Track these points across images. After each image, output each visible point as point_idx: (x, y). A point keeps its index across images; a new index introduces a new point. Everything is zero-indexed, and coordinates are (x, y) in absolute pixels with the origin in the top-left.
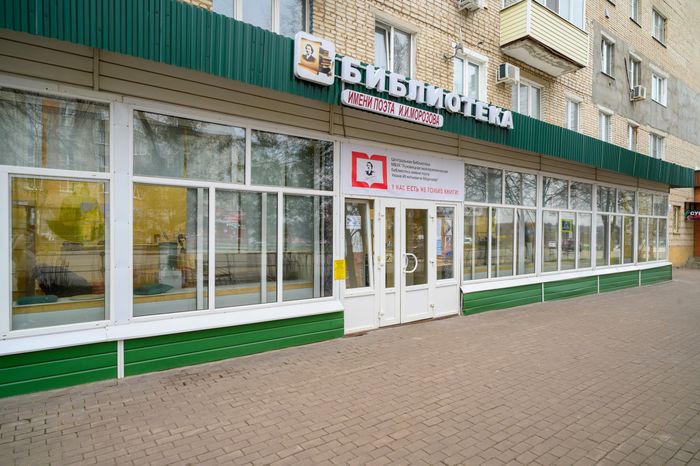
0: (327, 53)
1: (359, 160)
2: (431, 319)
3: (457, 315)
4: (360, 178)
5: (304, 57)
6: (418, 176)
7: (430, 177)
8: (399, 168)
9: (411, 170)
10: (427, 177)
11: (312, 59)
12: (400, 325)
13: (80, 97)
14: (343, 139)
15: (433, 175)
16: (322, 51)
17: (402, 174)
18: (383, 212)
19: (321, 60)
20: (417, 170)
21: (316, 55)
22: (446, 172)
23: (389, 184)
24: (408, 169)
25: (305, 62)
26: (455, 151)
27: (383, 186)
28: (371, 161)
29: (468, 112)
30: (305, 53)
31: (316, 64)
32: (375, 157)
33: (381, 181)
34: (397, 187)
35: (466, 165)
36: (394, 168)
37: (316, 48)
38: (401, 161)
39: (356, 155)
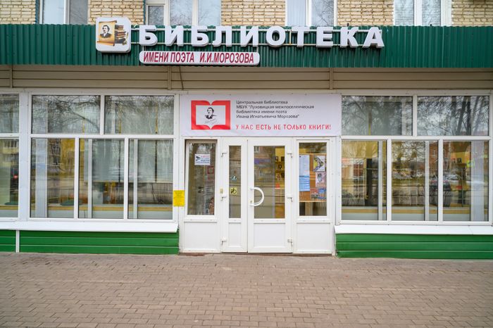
0: (122, 27)
1: (198, 107)
2: (290, 254)
3: (330, 255)
4: (198, 122)
5: (102, 35)
6: (273, 114)
7: (288, 114)
8: (245, 109)
9: (262, 110)
10: (283, 114)
11: (109, 35)
12: (246, 253)
13: (4, 93)
14: (182, 92)
15: (291, 112)
16: (117, 27)
17: (249, 114)
18: (227, 150)
19: (116, 34)
20: (269, 110)
21: (112, 31)
22: (313, 107)
23: (233, 125)
24: (256, 110)
25: (103, 39)
26: (325, 84)
27: (226, 127)
28: (213, 107)
29: (300, 42)
30: (102, 32)
31: (113, 37)
32: (216, 103)
33: (223, 122)
34: (243, 127)
35: (343, 96)
36: (240, 110)
37: (112, 27)
38: (247, 103)
39: (194, 104)
